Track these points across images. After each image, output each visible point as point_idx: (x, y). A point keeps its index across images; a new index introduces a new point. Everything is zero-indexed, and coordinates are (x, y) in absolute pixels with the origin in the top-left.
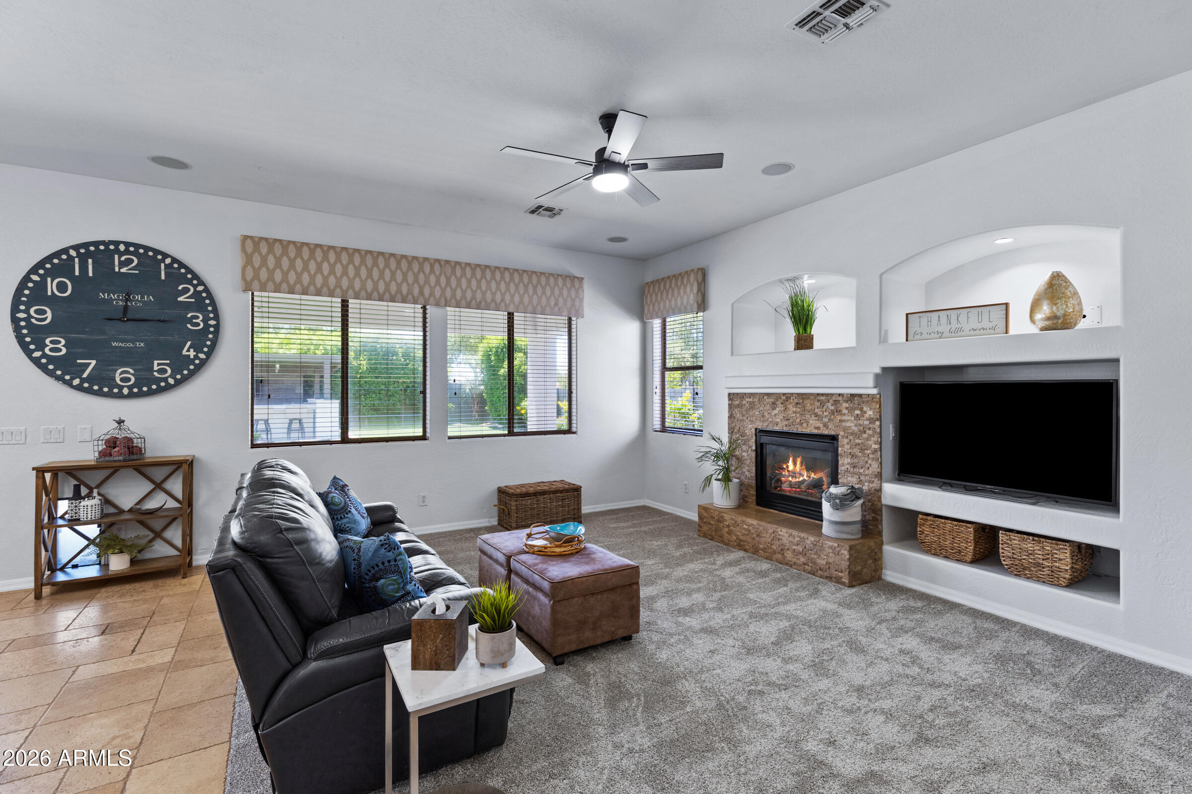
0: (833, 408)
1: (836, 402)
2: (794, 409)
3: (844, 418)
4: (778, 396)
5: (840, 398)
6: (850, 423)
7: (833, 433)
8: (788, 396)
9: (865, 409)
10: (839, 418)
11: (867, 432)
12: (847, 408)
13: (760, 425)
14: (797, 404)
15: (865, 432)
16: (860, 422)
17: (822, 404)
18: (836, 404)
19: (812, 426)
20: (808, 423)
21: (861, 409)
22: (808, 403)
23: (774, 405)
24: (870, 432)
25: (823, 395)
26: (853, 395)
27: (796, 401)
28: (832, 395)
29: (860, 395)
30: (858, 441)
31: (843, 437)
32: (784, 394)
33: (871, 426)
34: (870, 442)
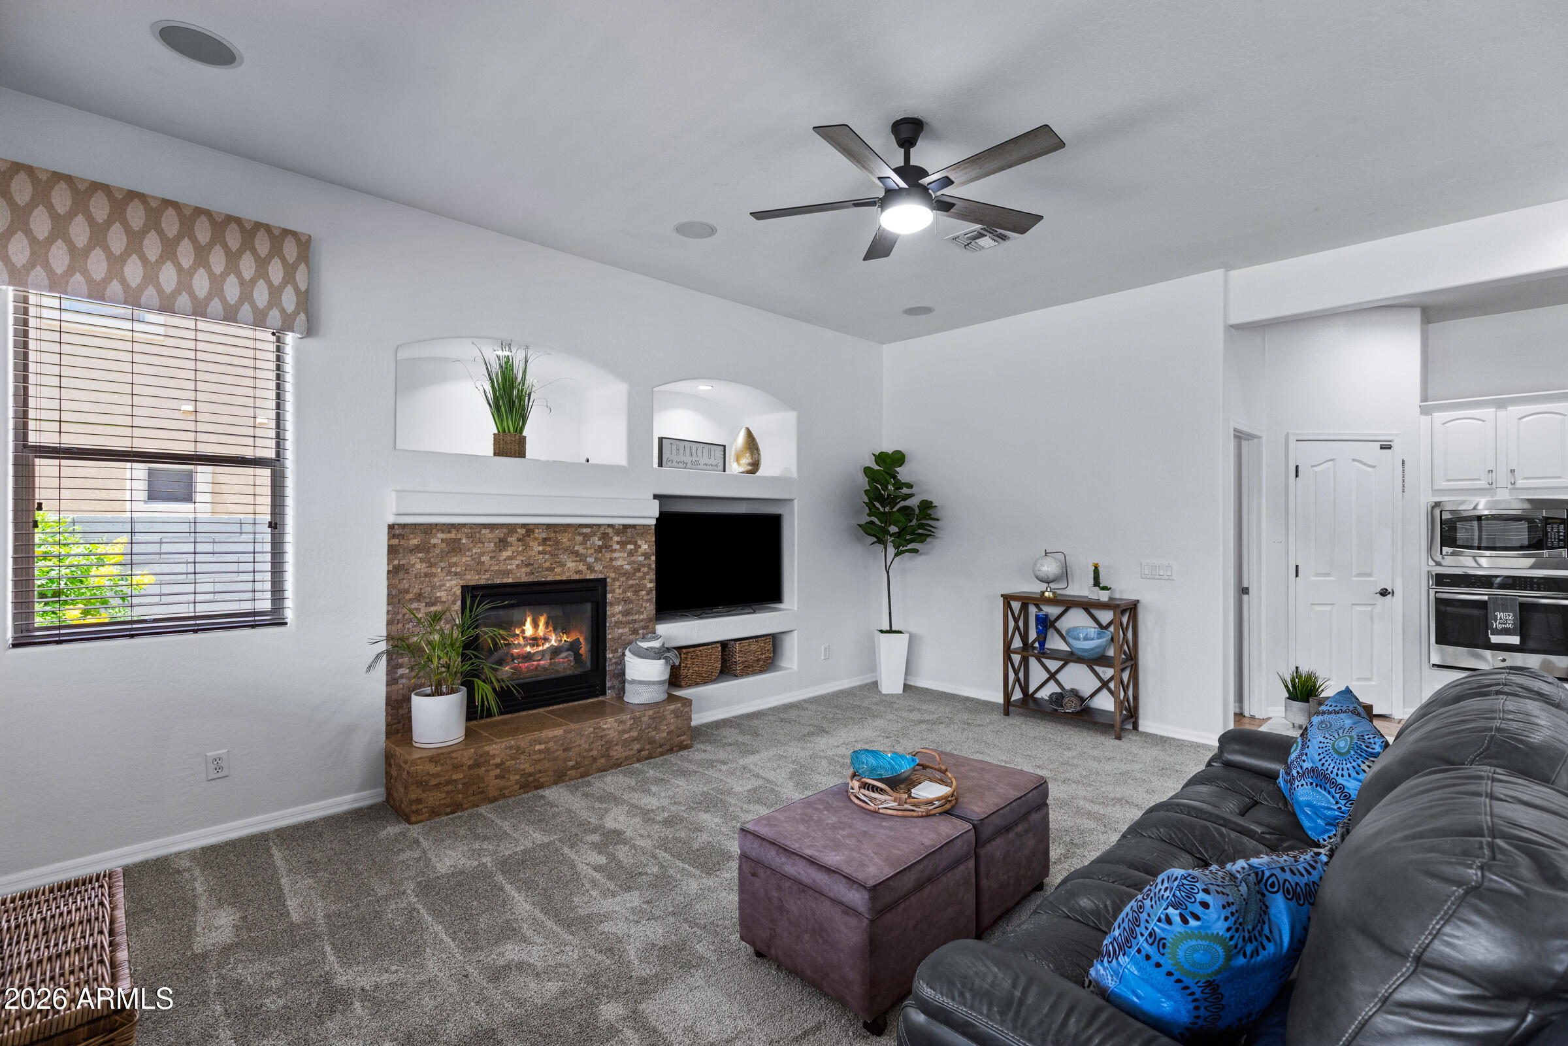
0: (600, 543)
1: (605, 536)
2: (541, 548)
3: (615, 555)
4: (511, 528)
5: (610, 531)
6: (621, 560)
7: (601, 576)
8: (529, 529)
9: (639, 542)
10: (608, 556)
11: (642, 569)
12: (618, 543)
13: (473, 579)
14: (545, 540)
15: (639, 570)
16: (633, 559)
17: (587, 537)
18: (604, 538)
19: (570, 569)
20: (563, 565)
21: (635, 544)
22: (564, 539)
23: (503, 543)
24: (645, 570)
25: (586, 526)
26: (626, 527)
27: (544, 535)
28: (599, 526)
29: (634, 526)
30: (631, 582)
31: (614, 580)
32: (524, 526)
33: (646, 562)
34: (646, 581)
